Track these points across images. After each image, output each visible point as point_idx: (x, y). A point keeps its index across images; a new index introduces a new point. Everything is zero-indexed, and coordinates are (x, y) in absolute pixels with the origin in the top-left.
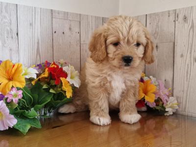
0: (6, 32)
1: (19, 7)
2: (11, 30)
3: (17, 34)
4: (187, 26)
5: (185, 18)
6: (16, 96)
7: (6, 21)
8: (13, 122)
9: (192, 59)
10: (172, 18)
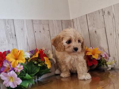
0: (9, 35)
3: (15, 35)
4: (111, 17)
10: (101, 14)
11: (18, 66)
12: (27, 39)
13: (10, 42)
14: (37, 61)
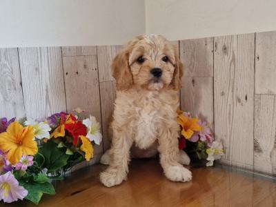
1: (19, 50)
2: (13, 79)
3: (21, 84)
5: (225, 49)
7: (6, 70)
8: (23, 193)
9: (235, 98)
10: (210, 47)
12: (47, 90)
13: (8, 99)
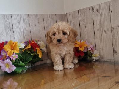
0: (7, 28)
1: (12, 15)
5: (97, 10)
6: (15, 57)
9: (103, 31)
10: (91, 11)
11: (14, 55)
12: (23, 31)
13: (8, 34)
14: (30, 51)
